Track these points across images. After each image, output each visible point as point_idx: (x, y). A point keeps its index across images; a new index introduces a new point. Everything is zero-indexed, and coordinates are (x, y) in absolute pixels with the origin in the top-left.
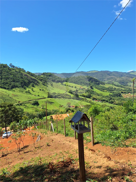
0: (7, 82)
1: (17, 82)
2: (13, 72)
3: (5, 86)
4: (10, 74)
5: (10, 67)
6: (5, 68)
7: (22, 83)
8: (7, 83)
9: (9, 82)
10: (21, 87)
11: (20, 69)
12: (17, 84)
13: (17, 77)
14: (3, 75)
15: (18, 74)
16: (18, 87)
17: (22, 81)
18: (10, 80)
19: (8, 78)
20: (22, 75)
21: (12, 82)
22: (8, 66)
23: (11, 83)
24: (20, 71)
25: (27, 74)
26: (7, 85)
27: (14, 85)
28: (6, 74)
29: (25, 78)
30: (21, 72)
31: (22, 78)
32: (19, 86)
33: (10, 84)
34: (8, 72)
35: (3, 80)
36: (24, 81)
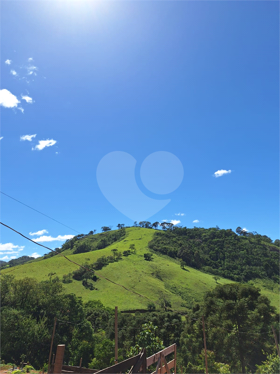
0: (234, 266)
1: (256, 265)
2: (245, 244)
3: (233, 275)
4: (240, 248)
5: (237, 234)
6: (228, 236)
7: (267, 267)
8: (236, 268)
9: (239, 266)
10: (265, 276)
11: (259, 236)
12: (257, 269)
13: (255, 254)
14: (226, 251)
15: (255, 248)
16: (260, 278)
17: (267, 262)
18: (241, 260)
19: (236, 257)
20: (266, 249)
21: (244, 264)
22: (234, 233)
23: (244, 267)
24: (259, 241)
25: (277, 247)
26: (237, 273)
27: (251, 273)
28: (232, 249)
29: (272, 255)
30: (262, 242)
31: (266, 255)
32: (262, 275)
33: (242, 270)
34: (235, 244)
35: (227, 261)
36: (271, 263)
